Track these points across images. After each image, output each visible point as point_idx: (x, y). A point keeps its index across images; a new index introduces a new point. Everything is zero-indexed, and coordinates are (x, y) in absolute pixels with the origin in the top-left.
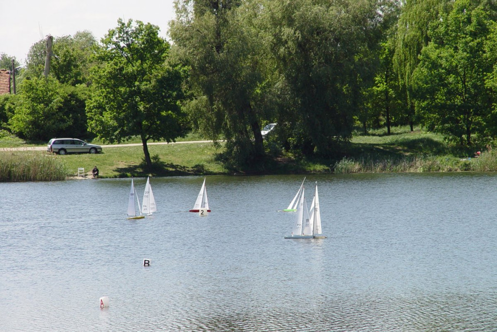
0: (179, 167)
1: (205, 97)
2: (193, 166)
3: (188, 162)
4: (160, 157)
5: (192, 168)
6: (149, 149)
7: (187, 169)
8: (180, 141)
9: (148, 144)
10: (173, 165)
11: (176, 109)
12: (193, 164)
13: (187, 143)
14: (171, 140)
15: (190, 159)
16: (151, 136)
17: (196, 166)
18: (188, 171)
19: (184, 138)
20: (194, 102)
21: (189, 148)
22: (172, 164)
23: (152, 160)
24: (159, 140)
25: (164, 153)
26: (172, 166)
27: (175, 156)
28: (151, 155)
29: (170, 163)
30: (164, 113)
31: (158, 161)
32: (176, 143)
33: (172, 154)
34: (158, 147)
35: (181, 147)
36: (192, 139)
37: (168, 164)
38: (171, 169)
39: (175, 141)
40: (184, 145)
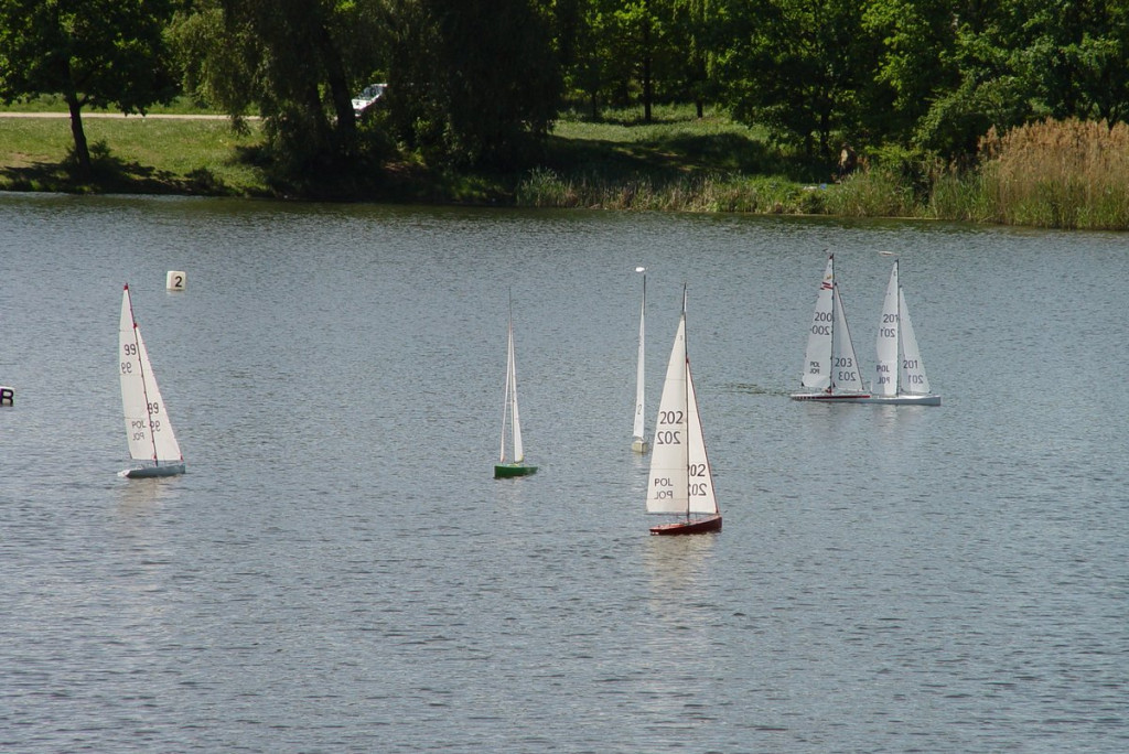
0: (155, 172)
1: (220, 11)
2: (187, 172)
3: (178, 163)
4: (109, 146)
5: (186, 176)
6: (86, 127)
7: (175, 178)
8: (161, 113)
9: (83, 115)
10: (143, 169)
11: (152, 35)
12: (190, 169)
13: (179, 119)
14: (135, 109)
15: (183, 156)
16: (91, 98)
17: (195, 173)
18: (178, 182)
19: (167, 105)
20: (195, 18)
21: (181, 130)
22: (137, 163)
23: (92, 154)
24: (104, 107)
25: (121, 138)
26: (137, 169)
27: (148, 147)
28: (91, 141)
29: (132, 162)
30: (121, 44)
31: (107, 155)
32: (148, 116)
33: (141, 142)
34: (106, 123)
35: (164, 128)
36: (191, 109)
37: (129, 165)
38: (137, 177)
39: (144, 113)
40: (170, 123)
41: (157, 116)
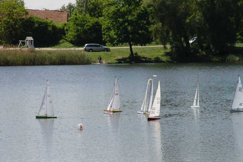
0: (147, 58)
1: (161, 24)
2: (154, 58)
3: (152, 56)
4: (138, 53)
5: (154, 59)
6: (133, 49)
7: (152, 59)
8: (149, 46)
9: (132, 47)
10: (145, 58)
11: (146, 29)
12: (155, 57)
13: (152, 47)
14: (144, 45)
15: (153, 55)
16: (134, 43)
17: (156, 58)
18: (152, 60)
19: (150, 44)
20: (155, 26)
21: (153, 49)
22: (144, 57)
23: (134, 55)
24: (137, 45)
25: (140, 51)
26: (144, 58)
27: (146, 53)
28: (134, 52)
29: (143, 56)
30: (140, 32)
31: (137, 55)
32: (146, 46)
33: (144, 52)
34: (137, 48)
35: (149, 49)
36: (155, 44)
37: (142, 57)
38: (143, 59)
39: (145, 46)
40: (151, 48)
41: (148, 46)
